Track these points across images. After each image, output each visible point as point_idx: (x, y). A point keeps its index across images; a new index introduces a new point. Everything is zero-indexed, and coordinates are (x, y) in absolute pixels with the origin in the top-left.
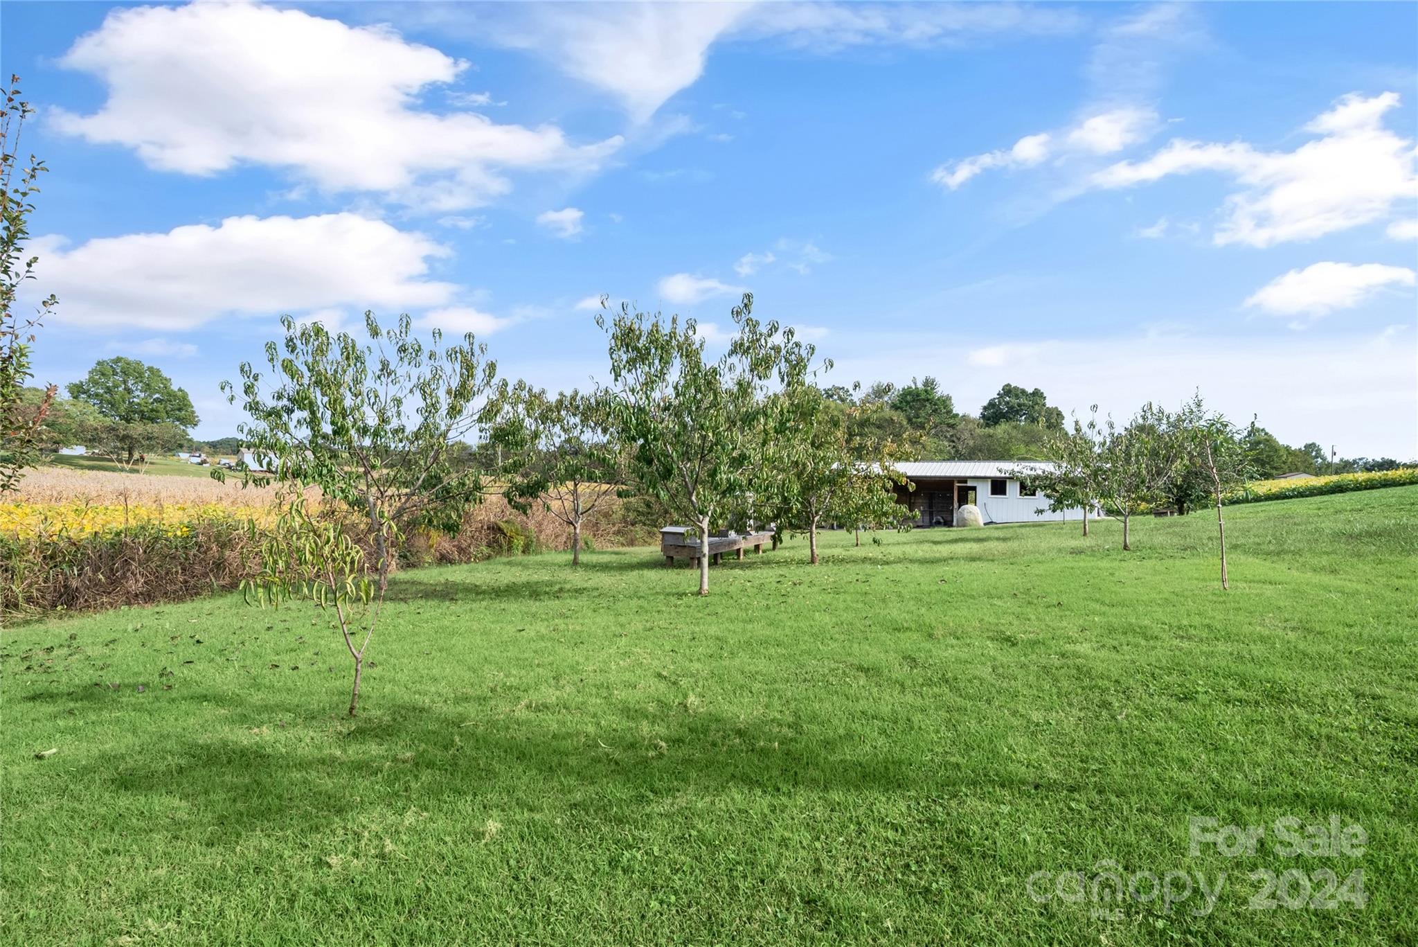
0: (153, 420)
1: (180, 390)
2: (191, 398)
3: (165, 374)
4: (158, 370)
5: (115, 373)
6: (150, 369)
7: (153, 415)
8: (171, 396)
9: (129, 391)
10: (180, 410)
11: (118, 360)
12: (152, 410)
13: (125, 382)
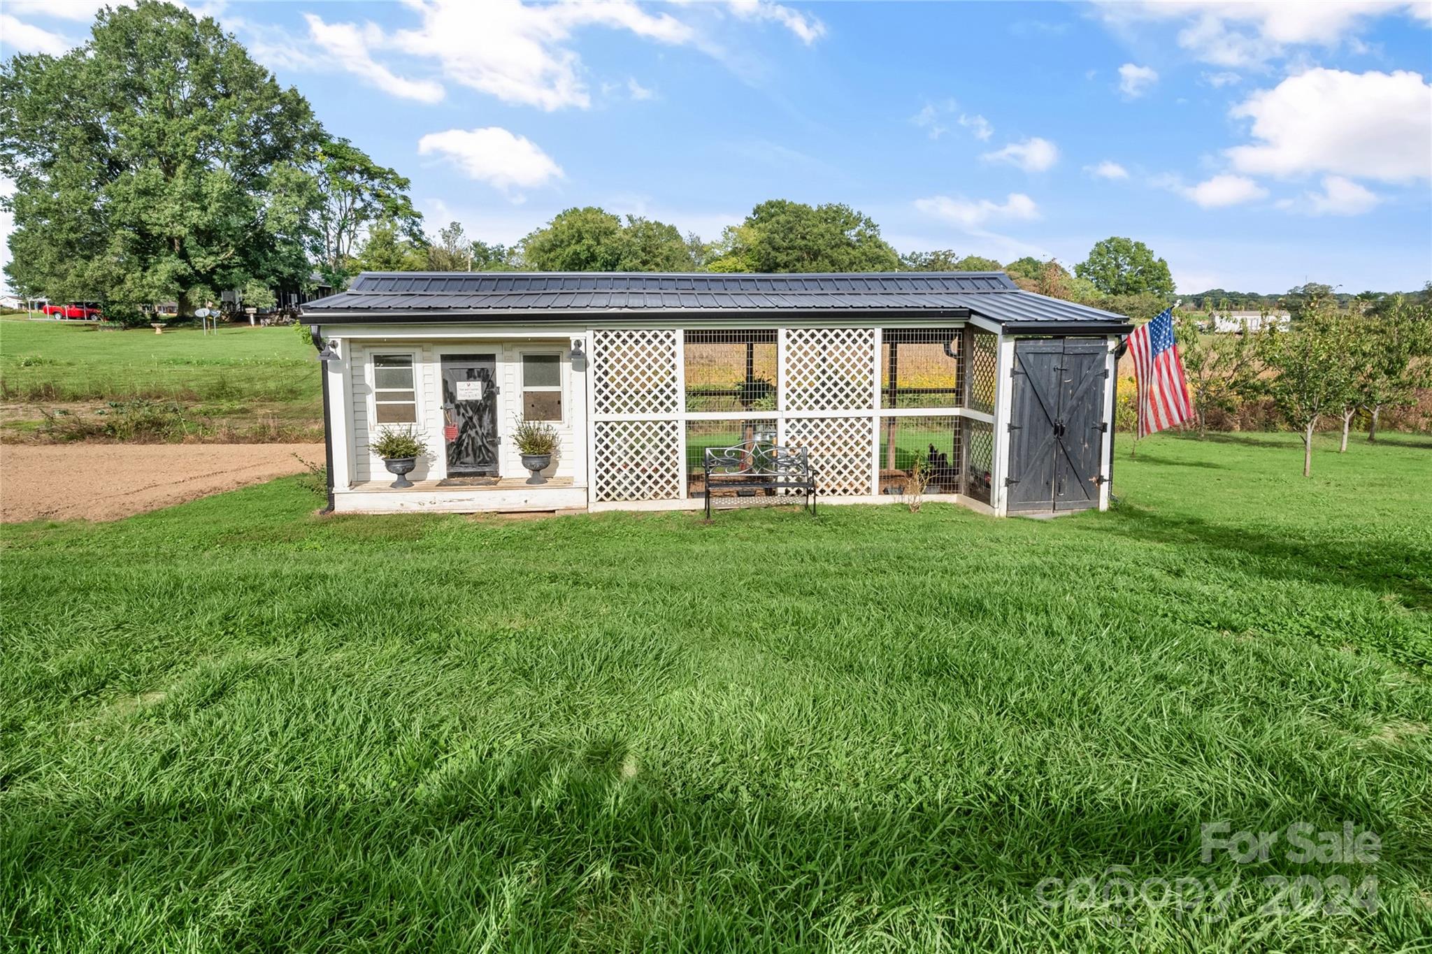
0: (1136, 291)
1: (1160, 260)
2: (1169, 267)
3: (1148, 247)
4: (1143, 245)
5: (1109, 252)
6: (1137, 244)
7: (1136, 286)
8: (1153, 267)
9: (1118, 266)
10: (1159, 279)
11: (1112, 240)
12: (1136, 282)
13: (1116, 259)
